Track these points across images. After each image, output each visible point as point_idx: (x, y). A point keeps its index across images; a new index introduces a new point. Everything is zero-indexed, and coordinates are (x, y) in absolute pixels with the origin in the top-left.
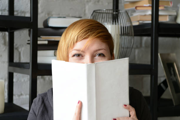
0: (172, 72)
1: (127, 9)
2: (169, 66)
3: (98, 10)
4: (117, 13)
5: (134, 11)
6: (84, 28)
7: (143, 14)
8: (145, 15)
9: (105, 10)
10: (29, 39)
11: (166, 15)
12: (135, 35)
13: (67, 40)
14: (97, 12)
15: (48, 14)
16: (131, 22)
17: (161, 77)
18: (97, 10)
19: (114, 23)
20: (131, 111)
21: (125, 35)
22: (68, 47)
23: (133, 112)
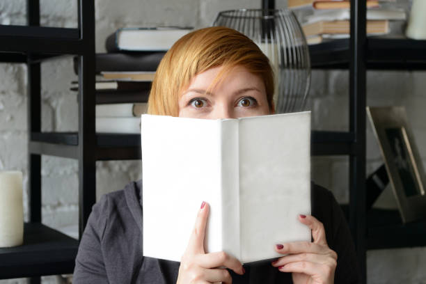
0: (398, 149)
1: (294, 7)
2: (391, 135)
3: (230, 11)
4: (271, 17)
5: (310, 13)
6: (211, 44)
7: (332, 18)
8: (336, 21)
9: (244, 10)
10: (76, 78)
11: (382, 21)
12: (314, 67)
13: (174, 71)
14: (228, 17)
15: (117, 22)
16: (304, 38)
17: (373, 161)
18: (226, 12)
19: (266, 40)
20: (316, 229)
21: (291, 66)
22: (178, 87)
23: (319, 232)
